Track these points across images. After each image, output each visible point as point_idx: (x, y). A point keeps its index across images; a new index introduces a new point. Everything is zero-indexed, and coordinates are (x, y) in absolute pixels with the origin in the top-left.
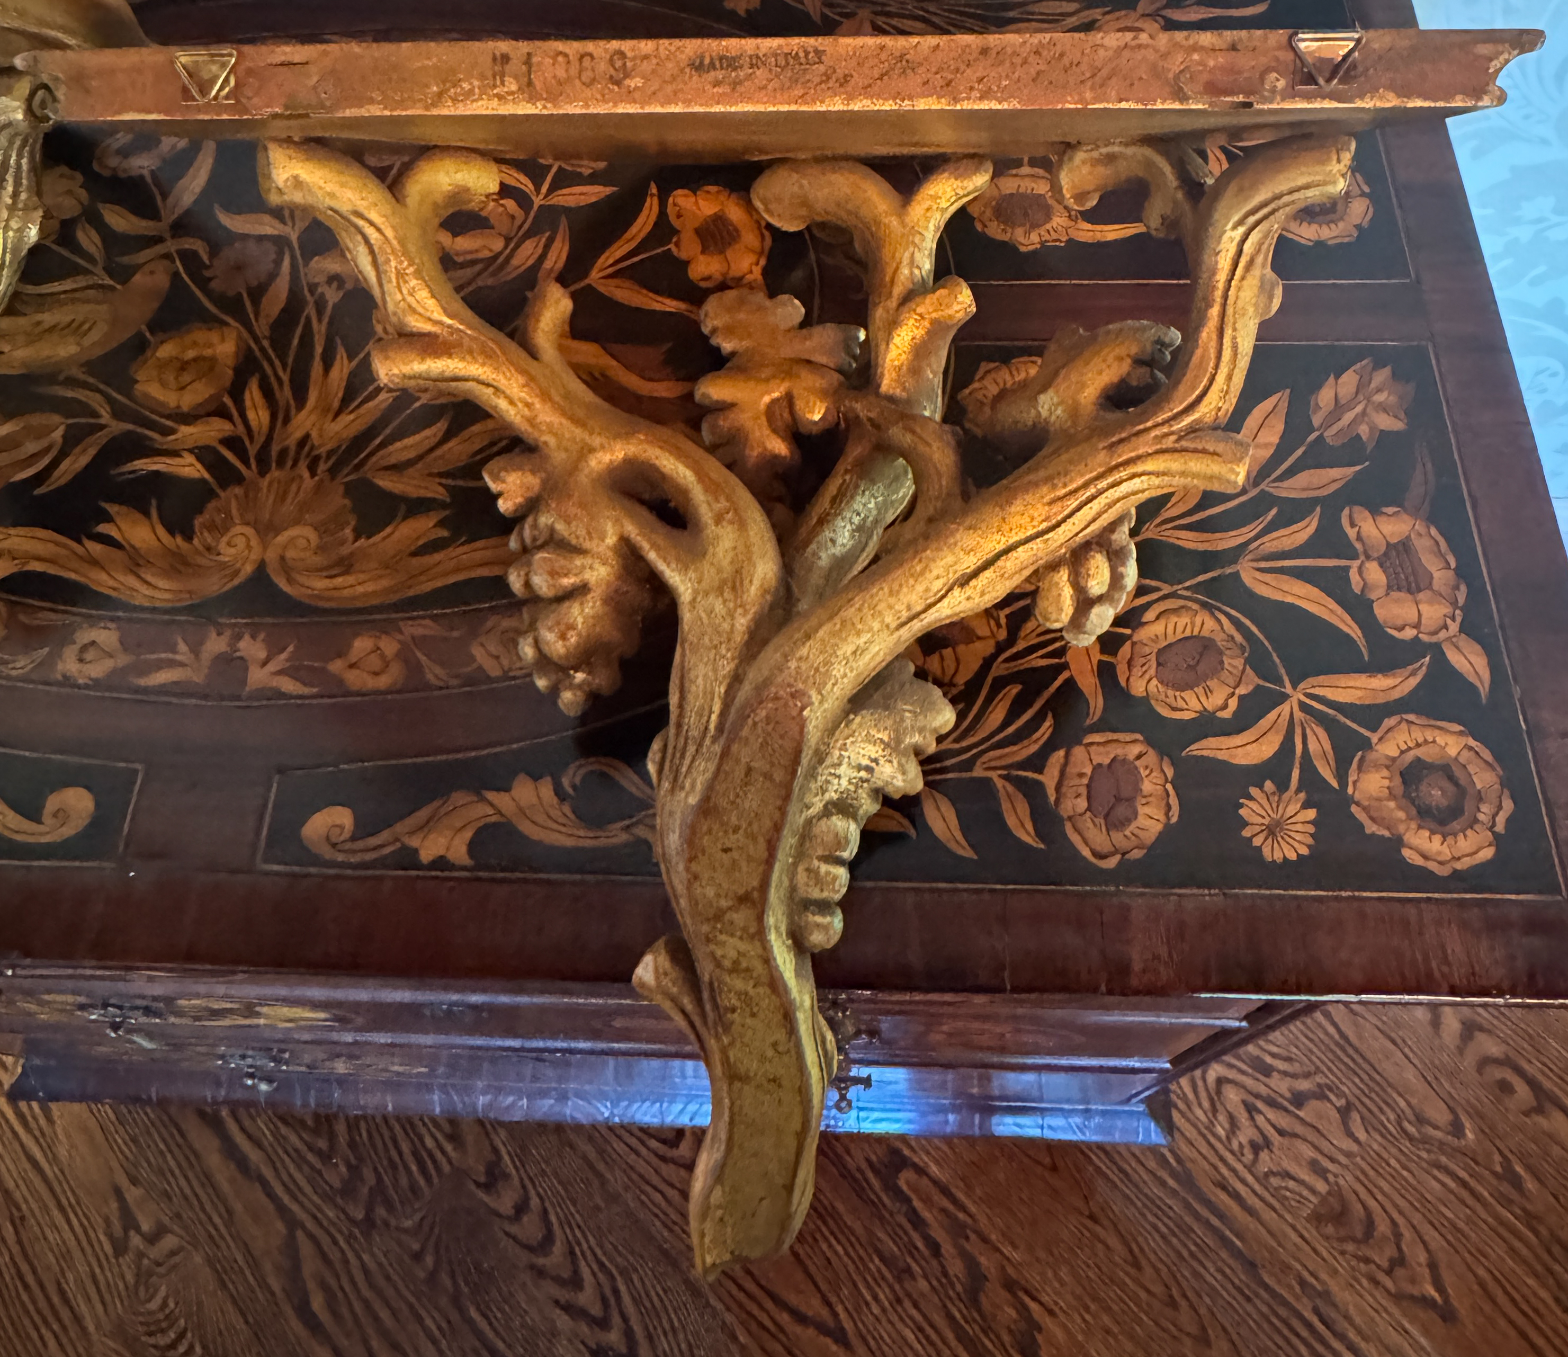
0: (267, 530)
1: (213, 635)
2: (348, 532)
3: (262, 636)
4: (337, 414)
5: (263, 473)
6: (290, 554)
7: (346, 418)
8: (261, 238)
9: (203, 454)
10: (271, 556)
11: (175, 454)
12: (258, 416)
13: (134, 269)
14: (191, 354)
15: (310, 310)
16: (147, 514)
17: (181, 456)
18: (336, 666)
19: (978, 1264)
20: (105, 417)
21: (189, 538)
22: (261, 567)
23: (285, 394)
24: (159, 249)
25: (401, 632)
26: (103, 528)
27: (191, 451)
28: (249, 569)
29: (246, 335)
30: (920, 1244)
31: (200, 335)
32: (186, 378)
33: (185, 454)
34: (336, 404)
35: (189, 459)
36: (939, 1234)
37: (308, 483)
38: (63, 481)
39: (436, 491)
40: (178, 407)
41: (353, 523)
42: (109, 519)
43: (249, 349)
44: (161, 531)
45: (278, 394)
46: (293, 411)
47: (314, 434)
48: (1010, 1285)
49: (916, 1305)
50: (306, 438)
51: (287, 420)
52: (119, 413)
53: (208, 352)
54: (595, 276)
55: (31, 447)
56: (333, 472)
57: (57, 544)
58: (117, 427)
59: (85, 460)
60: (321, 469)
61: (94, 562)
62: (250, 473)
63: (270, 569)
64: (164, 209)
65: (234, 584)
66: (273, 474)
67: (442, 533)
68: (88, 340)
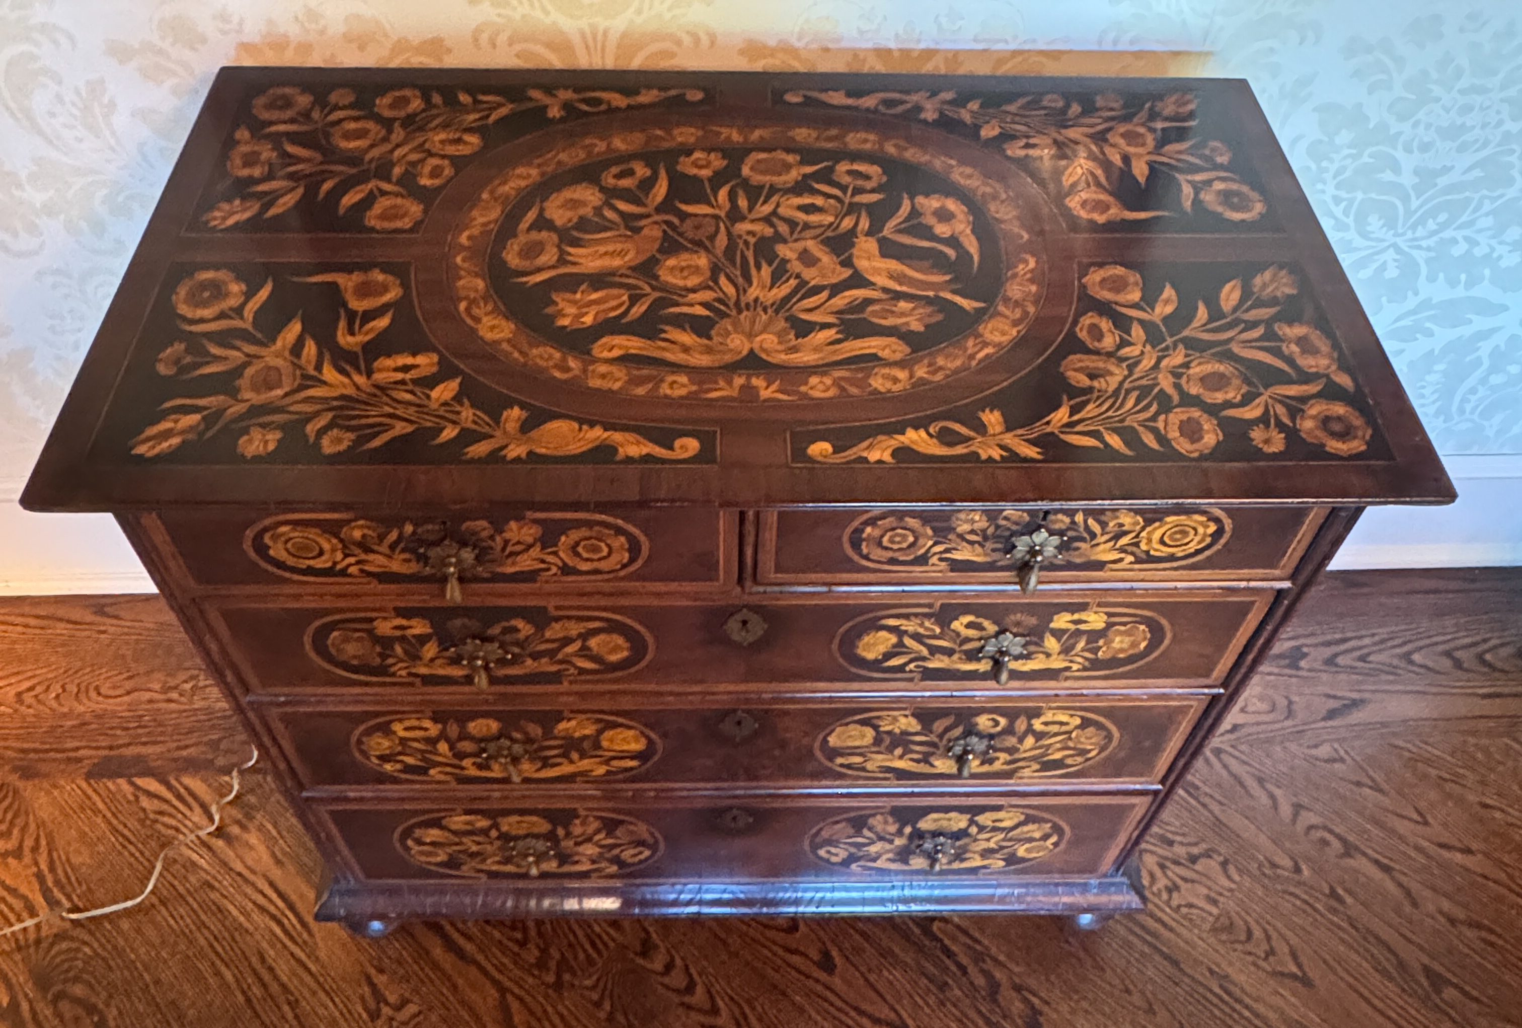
0: (751, 336)
1: (736, 377)
2: (792, 336)
3: (761, 377)
4: (770, 289)
5: (740, 312)
6: (765, 346)
7: (775, 291)
8: (705, 216)
9: (705, 305)
10: (756, 346)
11: (691, 305)
12: (730, 290)
13: (642, 228)
14: (684, 264)
15: (741, 245)
16: (685, 330)
17: (694, 306)
18: (803, 389)
19: (993, 977)
20: (648, 289)
21: (709, 338)
22: (751, 351)
23: (740, 280)
24: (650, 220)
25: (832, 375)
26: (663, 335)
27: (701, 304)
28: (745, 352)
29: (710, 256)
30: (954, 968)
31: (685, 256)
32: (685, 273)
33: (696, 305)
34: (768, 284)
35: (699, 307)
36: (965, 960)
37: (764, 317)
38: (635, 316)
39: (831, 319)
40: (685, 286)
41: (793, 332)
42: (665, 332)
43: (715, 261)
44: (694, 336)
45: (736, 280)
46: (747, 287)
47: (761, 297)
48: (1018, 989)
49: (955, 1006)
50: (756, 300)
51: (745, 291)
52: (654, 288)
53: (693, 263)
54: (886, 232)
55: (614, 303)
56: (777, 312)
57: (641, 342)
58: (657, 294)
59: (644, 308)
60: (770, 311)
61: (664, 349)
62: (734, 313)
63: (757, 351)
64: (648, 201)
65: (739, 357)
66: (745, 313)
67: (840, 336)
68: (627, 258)
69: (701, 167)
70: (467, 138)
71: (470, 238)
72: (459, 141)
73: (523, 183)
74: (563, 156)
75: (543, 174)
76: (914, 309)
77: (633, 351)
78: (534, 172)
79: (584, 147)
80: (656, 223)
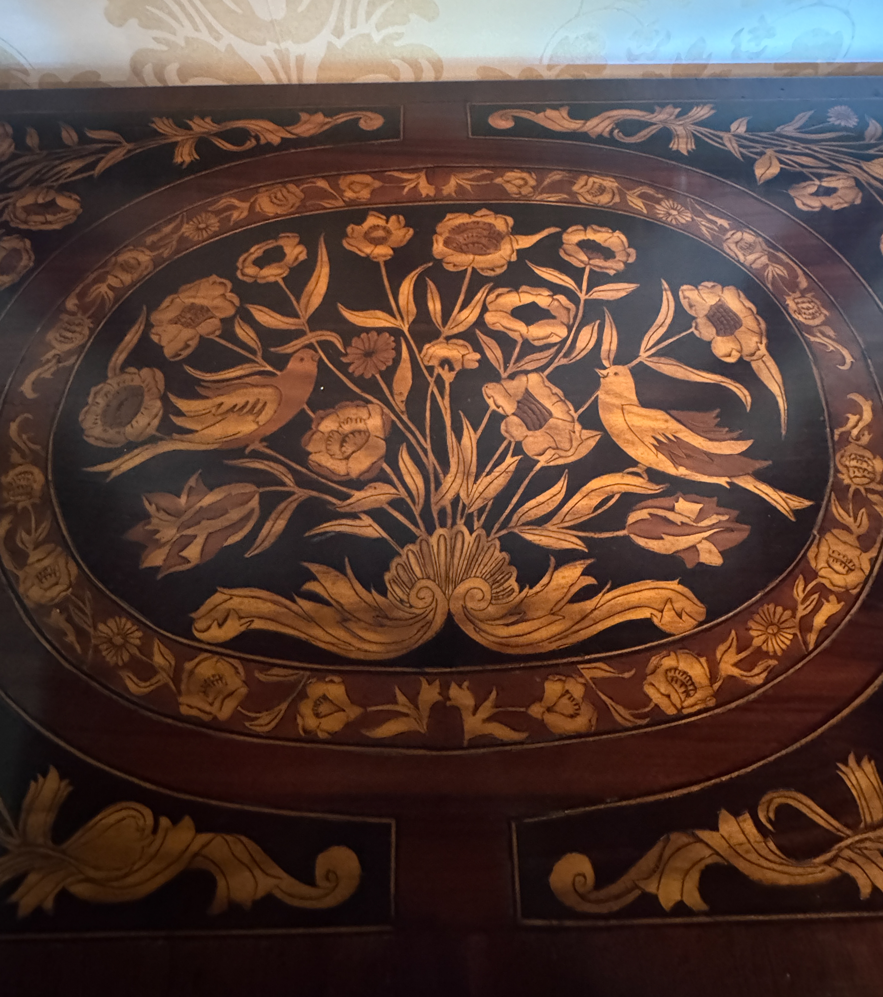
0: (447, 583)
1: (425, 684)
2: (513, 583)
3: (466, 684)
4: (477, 477)
5: (430, 531)
6: (471, 605)
7: (484, 481)
8: (380, 331)
9: (378, 516)
10: (456, 607)
11: (354, 516)
12: (415, 480)
14: (347, 428)
15: (433, 388)
16: (342, 571)
17: (360, 519)
18: (536, 710)
20: (290, 485)
21: (383, 592)
22: (450, 618)
23: (431, 460)
24: (303, 341)
25: (582, 676)
26: (309, 586)
27: (368, 513)
28: (439, 621)
29: (386, 410)
31: (350, 412)
32: (348, 448)
33: (364, 517)
34: (474, 469)
35: (367, 520)
37: (469, 539)
38: (267, 544)
39: (574, 543)
40: (348, 474)
41: (515, 575)
42: (313, 577)
43: (393, 421)
44: (359, 587)
45: (425, 460)
46: (441, 476)
47: (463, 495)
50: (456, 500)
51: (438, 484)
52: (300, 481)
53: (361, 426)
54: (643, 356)
55: (235, 515)
56: (488, 527)
57: (274, 603)
58: (302, 494)
59: (281, 524)
60: (476, 525)
61: (309, 619)
62: (420, 532)
63: (459, 619)
64: (299, 308)
65: (430, 634)
66: (440, 531)
67: (590, 580)
68: (263, 418)
69: (377, 242)
70: (62, 201)
71: (35, 385)
72: (51, 206)
73: (127, 278)
74: (187, 229)
75: (156, 262)
76: (701, 516)
77: (258, 624)
78: (145, 258)
79: (217, 213)
80: (310, 346)
